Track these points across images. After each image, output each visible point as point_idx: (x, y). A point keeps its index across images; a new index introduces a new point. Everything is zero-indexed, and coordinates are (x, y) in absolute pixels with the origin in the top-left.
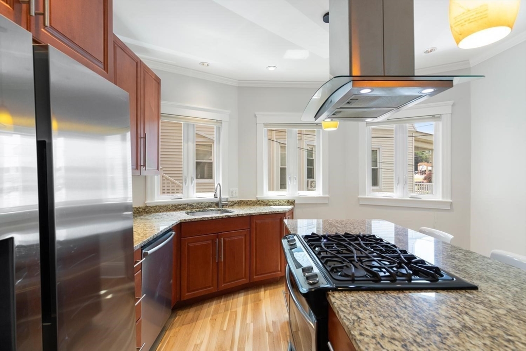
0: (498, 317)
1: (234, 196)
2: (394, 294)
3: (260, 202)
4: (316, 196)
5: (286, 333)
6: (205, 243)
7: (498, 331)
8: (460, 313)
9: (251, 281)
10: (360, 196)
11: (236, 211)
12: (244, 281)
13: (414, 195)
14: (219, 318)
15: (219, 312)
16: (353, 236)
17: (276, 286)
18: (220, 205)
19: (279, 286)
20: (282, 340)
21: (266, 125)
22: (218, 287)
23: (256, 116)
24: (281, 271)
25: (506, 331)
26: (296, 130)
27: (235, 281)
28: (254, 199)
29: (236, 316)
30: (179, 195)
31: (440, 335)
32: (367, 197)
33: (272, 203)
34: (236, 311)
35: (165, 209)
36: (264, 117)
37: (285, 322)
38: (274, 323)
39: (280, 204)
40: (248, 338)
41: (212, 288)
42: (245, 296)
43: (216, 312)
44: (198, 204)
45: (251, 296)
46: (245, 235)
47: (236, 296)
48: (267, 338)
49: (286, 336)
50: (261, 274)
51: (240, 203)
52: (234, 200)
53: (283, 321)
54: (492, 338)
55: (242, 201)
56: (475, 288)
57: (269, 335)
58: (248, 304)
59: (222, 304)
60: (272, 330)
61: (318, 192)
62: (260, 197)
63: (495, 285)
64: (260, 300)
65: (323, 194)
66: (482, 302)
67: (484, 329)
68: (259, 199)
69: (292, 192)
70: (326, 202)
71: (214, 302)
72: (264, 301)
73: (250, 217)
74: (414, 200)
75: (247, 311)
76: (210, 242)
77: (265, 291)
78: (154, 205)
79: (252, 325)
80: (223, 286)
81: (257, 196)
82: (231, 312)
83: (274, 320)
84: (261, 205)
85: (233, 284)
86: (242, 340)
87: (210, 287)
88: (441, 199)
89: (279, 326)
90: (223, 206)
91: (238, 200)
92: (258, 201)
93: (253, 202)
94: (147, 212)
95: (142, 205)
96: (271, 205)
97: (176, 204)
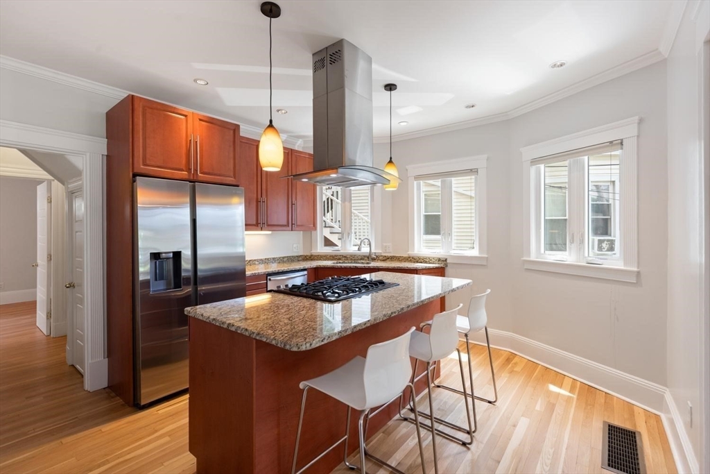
1: (388, 251)
3: (411, 258)
10: (524, 258)
21: (417, 177)
23: (407, 170)
28: (405, 256)
51: (393, 259)
52: (386, 255)
55: (395, 256)
61: (476, 251)
62: (412, 253)
65: (479, 254)
69: (447, 249)
70: (483, 262)
78: (317, 254)
81: (409, 253)
84: (411, 262)
88: (623, 267)
91: (391, 255)
92: (409, 257)
93: (405, 258)
94: (312, 260)
95: (309, 254)
96: (421, 262)
97: (334, 254)
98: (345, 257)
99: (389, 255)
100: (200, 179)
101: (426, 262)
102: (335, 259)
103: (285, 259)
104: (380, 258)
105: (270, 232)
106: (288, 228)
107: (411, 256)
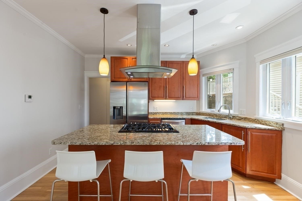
1: (243, 114)
30: (214, 110)
35: (205, 115)
39: (270, 124)
44: (219, 115)
51: (246, 119)
62: (257, 116)
69: (285, 116)
78: (202, 112)
84: (257, 123)
92: (256, 119)
93: (253, 119)
94: (200, 115)
95: (199, 112)
96: (263, 124)
97: (210, 113)
98: (216, 115)
99: (243, 116)
100: (132, 81)
101: (267, 125)
102: (210, 116)
103: (184, 113)
104: (237, 118)
105: (175, 101)
106: (180, 99)
107: (257, 118)
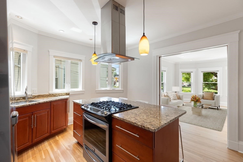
0: (144, 110)
1: (35, 93)
2: (126, 111)
3: (51, 95)
4: (79, 90)
5: (76, 147)
6: (24, 119)
7: (145, 112)
8: (139, 111)
9: (51, 134)
10: (96, 90)
11: (41, 100)
12: (47, 135)
13: (114, 88)
14: (38, 156)
15: (36, 153)
16: (96, 103)
17: (63, 133)
18: (26, 98)
19: (64, 133)
20: (75, 150)
21: (54, 56)
22: (32, 142)
23: (49, 51)
24: (65, 126)
25: (146, 112)
26: (70, 61)
27: (42, 136)
28: (48, 94)
29: (48, 151)
31: (138, 115)
32: (99, 90)
33: (58, 95)
34: (46, 149)
36: (53, 52)
37: (74, 144)
38: (69, 146)
39: (62, 95)
40: (59, 156)
41: (29, 143)
42: (48, 142)
43: (34, 154)
45: (51, 141)
46: (48, 112)
47: (43, 143)
48: (69, 152)
49: (77, 148)
50: (56, 129)
51: (39, 96)
52: (35, 95)
53: (73, 144)
54: (145, 113)
55: (40, 95)
56: (138, 107)
57: (69, 151)
58: (51, 144)
59: (35, 150)
60: (69, 149)
61: (80, 88)
62: (51, 92)
63: (141, 106)
64: (58, 141)
65: (82, 90)
66: (141, 109)
67: (143, 112)
68: (50, 94)
69: (67, 89)
70: (84, 93)
71: (30, 151)
72: (60, 140)
73: (51, 102)
74: (113, 90)
75: (53, 147)
76: (27, 118)
77: (58, 137)
79: (58, 151)
80: (35, 140)
81: (49, 92)
82: (43, 151)
83: (69, 145)
84: (52, 97)
85: (41, 138)
86: (56, 158)
87: (27, 143)
88: (121, 89)
89: (72, 146)
90: (28, 98)
91: (37, 95)
101: (60, 96)
